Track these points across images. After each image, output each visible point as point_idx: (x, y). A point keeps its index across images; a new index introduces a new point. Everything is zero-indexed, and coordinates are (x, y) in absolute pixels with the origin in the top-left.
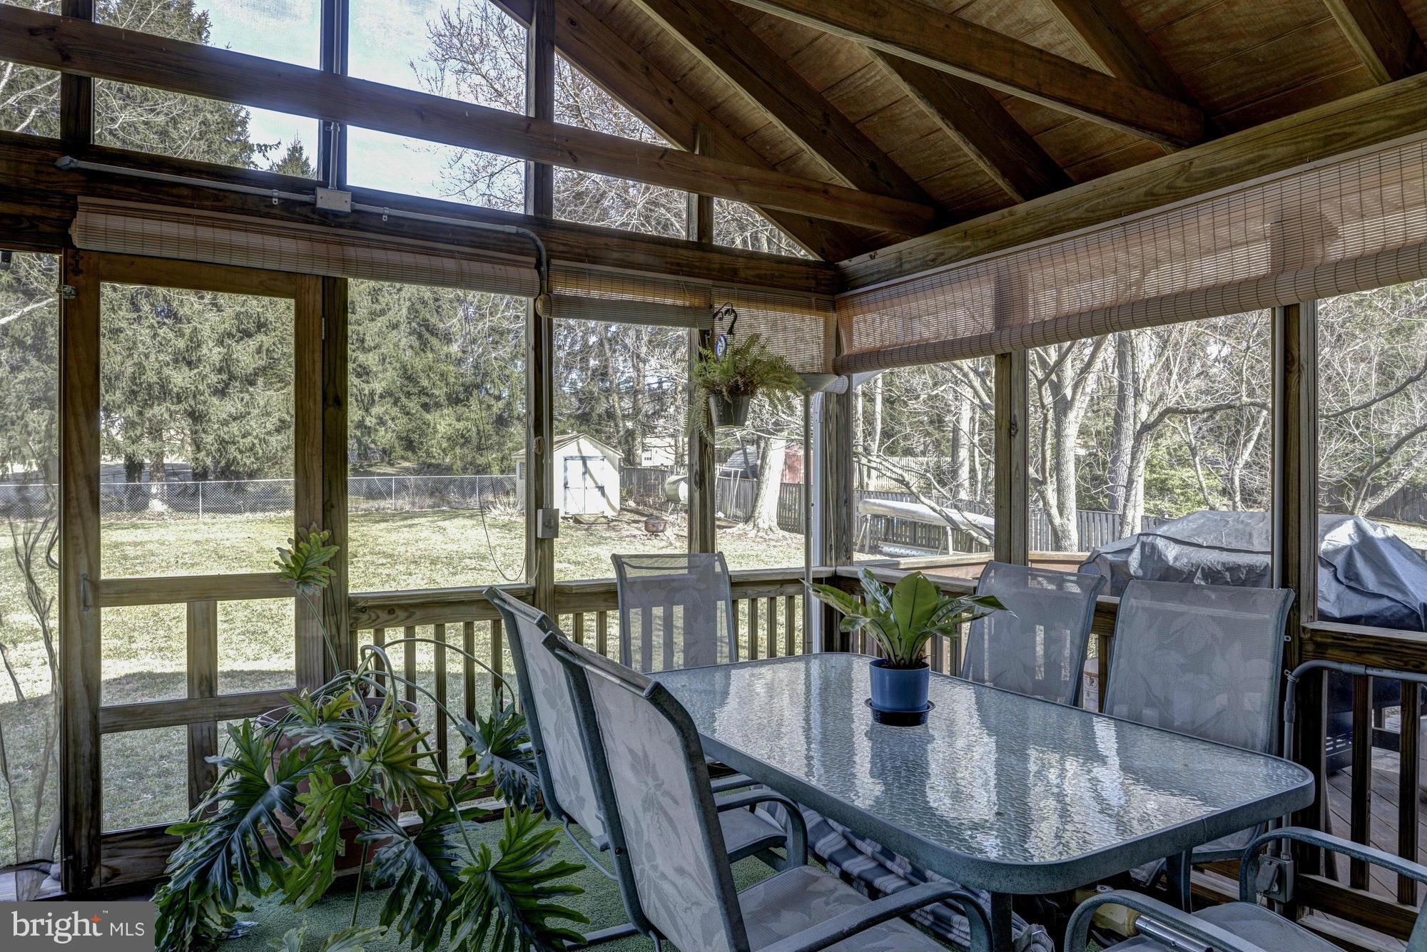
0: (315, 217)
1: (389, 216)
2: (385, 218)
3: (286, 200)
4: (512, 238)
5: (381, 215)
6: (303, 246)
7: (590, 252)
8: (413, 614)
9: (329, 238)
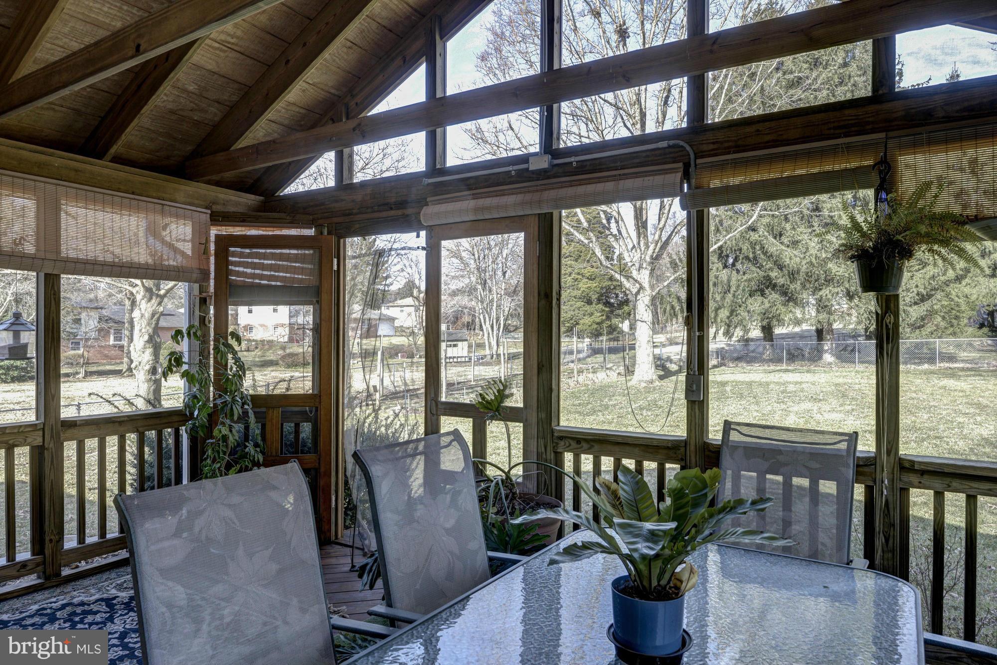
0: (534, 176)
1: (577, 162)
2: (575, 164)
3: (519, 170)
4: (667, 150)
5: (571, 163)
6: (519, 198)
7: (740, 143)
8: (592, 447)
9: (539, 188)
